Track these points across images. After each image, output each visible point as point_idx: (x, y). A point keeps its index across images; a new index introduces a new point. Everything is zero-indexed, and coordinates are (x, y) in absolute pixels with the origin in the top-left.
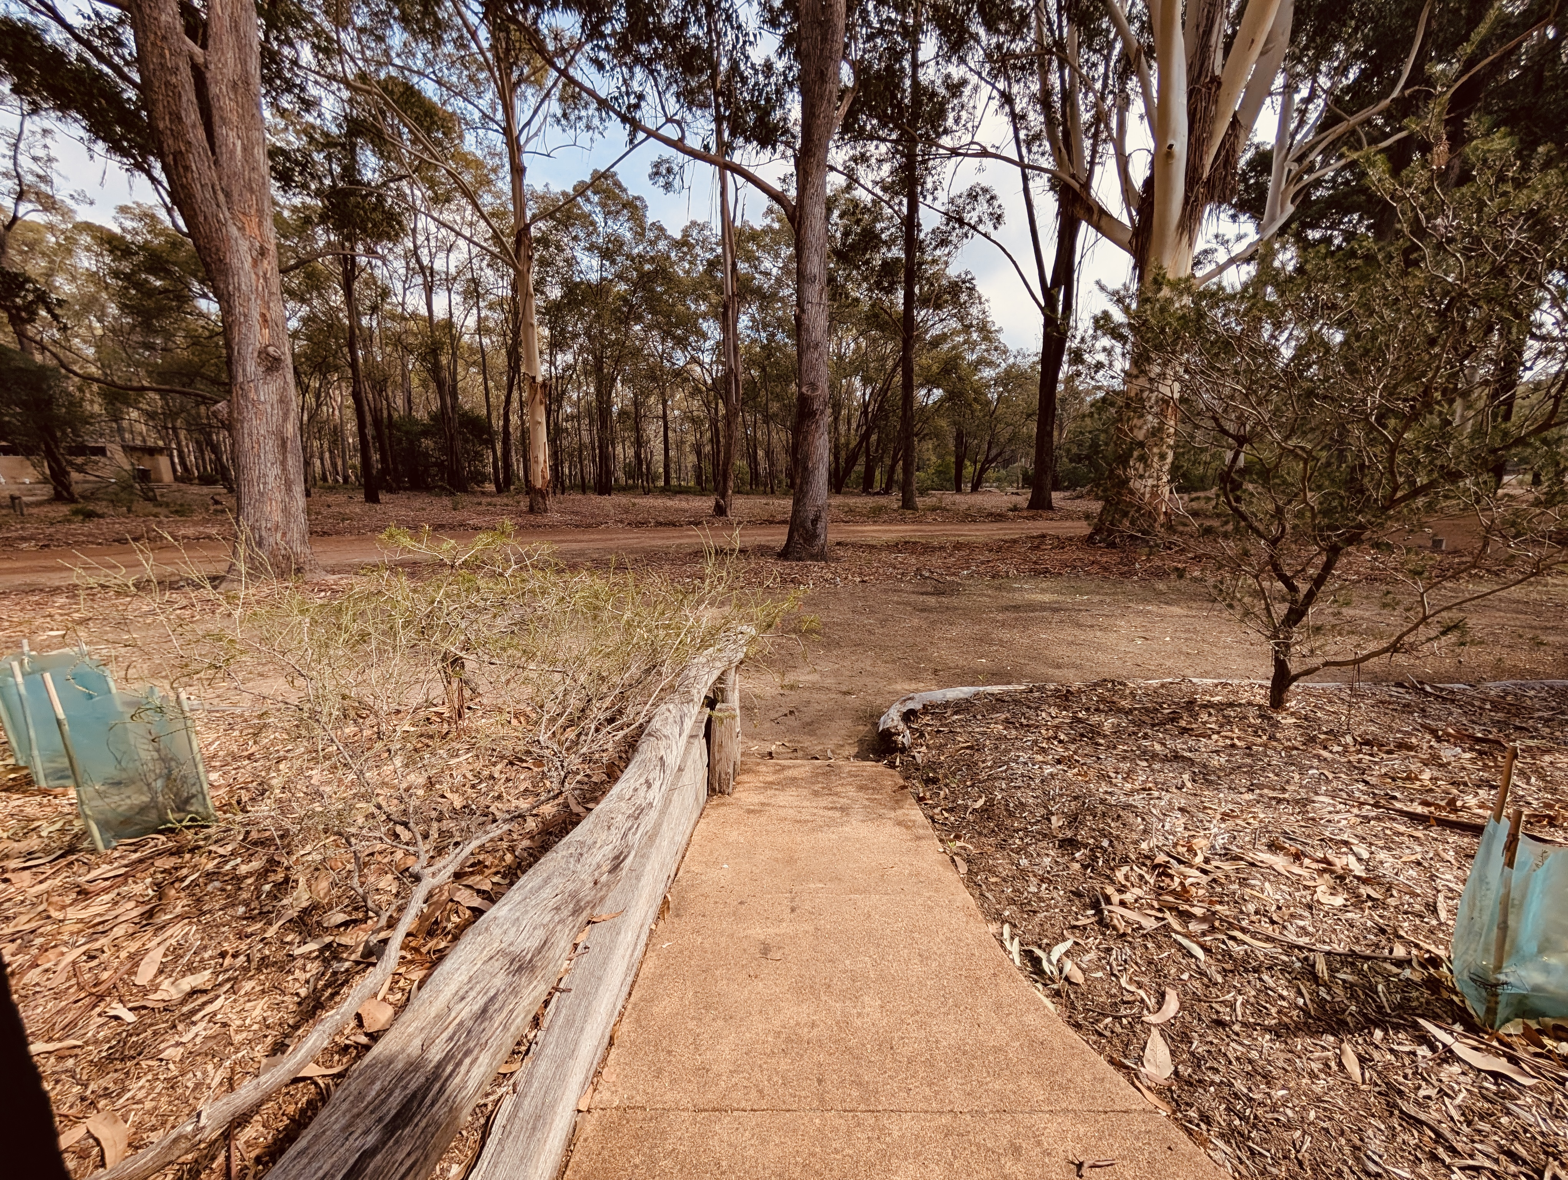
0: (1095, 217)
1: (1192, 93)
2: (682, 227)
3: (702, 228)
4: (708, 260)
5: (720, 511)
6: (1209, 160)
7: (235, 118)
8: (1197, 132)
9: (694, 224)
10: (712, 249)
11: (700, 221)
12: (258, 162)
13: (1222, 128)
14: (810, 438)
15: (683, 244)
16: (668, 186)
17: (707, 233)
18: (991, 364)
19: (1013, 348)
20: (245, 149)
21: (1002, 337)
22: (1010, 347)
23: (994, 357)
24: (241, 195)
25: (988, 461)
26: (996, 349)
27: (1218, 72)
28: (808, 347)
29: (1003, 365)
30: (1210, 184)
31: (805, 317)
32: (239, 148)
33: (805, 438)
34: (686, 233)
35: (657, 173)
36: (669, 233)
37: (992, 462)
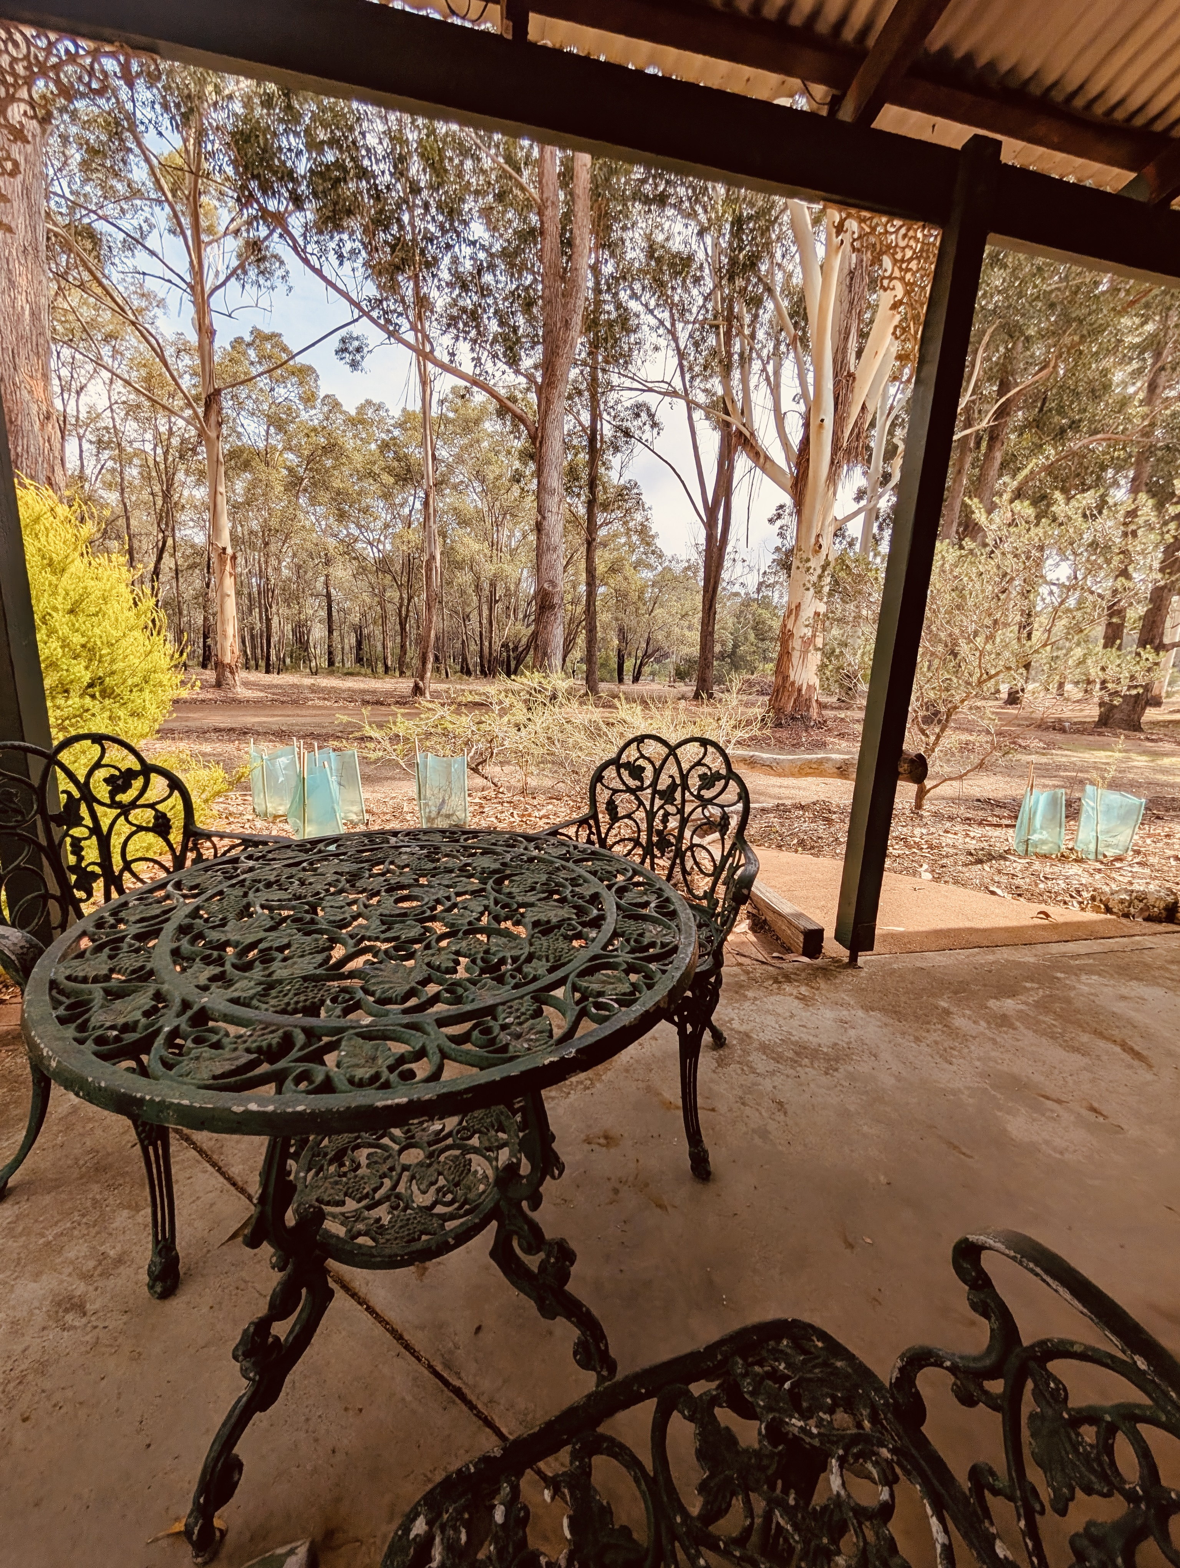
0: (762, 460)
1: (837, 384)
2: (358, 404)
3: (379, 407)
4: (383, 441)
5: (417, 690)
6: (847, 434)
7: (24, 282)
8: (840, 412)
9: (369, 402)
10: (389, 431)
11: (376, 401)
12: (43, 327)
13: (855, 411)
14: (549, 628)
15: (357, 421)
16: (354, 365)
17: (382, 413)
18: (649, 566)
19: (668, 553)
20: (33, 314)
21: (658, 542)
22: (665, 552)
23: (652, 559)
24: (28, 358)
25: (646, 655)
26: (653, 553)
27: (852, 370)
28: (548, 549)
29: (660, 568)
30: (848, 452)
31: (545, 523)
32: (27, 313)
33: (545, 628)
34: (361, 409)
35: (344, 350)
36: (345, 408)
37: (650, 656)
